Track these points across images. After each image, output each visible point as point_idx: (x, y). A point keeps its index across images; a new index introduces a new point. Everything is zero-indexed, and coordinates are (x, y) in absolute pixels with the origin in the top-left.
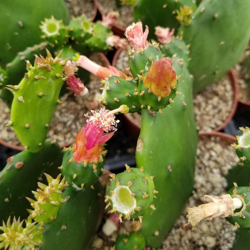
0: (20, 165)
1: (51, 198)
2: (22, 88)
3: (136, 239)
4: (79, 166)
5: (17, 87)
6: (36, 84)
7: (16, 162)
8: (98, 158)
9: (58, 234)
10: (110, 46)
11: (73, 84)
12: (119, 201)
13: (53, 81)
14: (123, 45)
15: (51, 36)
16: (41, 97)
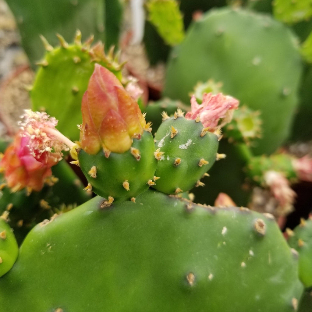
6: (79, 74)
16: (75, 93)
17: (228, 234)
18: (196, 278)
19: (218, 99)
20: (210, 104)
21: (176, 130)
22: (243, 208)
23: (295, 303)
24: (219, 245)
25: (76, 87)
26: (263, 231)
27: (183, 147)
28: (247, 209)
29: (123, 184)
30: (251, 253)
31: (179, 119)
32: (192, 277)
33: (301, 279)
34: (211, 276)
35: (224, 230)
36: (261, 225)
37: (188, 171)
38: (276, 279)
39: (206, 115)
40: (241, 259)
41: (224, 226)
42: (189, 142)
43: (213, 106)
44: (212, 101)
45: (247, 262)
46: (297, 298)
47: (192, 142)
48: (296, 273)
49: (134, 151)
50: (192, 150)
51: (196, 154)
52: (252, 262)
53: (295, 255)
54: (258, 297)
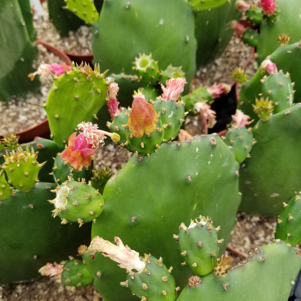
0: (40, 146)
1: (18, 161)
2: (60, 80)
3: (85, 270)
4: (62, 161)
5: (56, 77)
6: (76, 86)
7: (40, 143)
8: (79, 167)
9: (24, 207)
10: (196, 110)
11: (111, 107)
12: (62, 200)
13: (94, 94)
14: (208, 115)
15: (139, 69)
16: (77, 100)
17: (199, 151)
18: (191, 177)
19: (176, 82)
20: (173, 87)
21: (164, 109)
22: (202, 135)
23: (237, 172)
24: (196, 158)
25: (77, 96)
26: (215, 143)
27: (170, 116)
28: (205, 135)
29: (156, 146)
30: (212, 156)
31: (162, 102)
32: (189, 177)
33: (237, 160)
34: (197, 174)
35: (197, 149)
36: (214, 141)
37: (175, 127)
38: (225, 164)
39: (173, 94)
40: (207, 160)
41: (197, 147)
42: (172, 112)
43: (175, 88)
44: (173, 85)
45: (210, 161)
46: (237, 170)
47: (174, 112)
48: (234, 158)
49: (159, 129)
50: (175, 116)
51: (177, 118)
52: (213, 160)
53: (231, 149)
54: (219, 176)
